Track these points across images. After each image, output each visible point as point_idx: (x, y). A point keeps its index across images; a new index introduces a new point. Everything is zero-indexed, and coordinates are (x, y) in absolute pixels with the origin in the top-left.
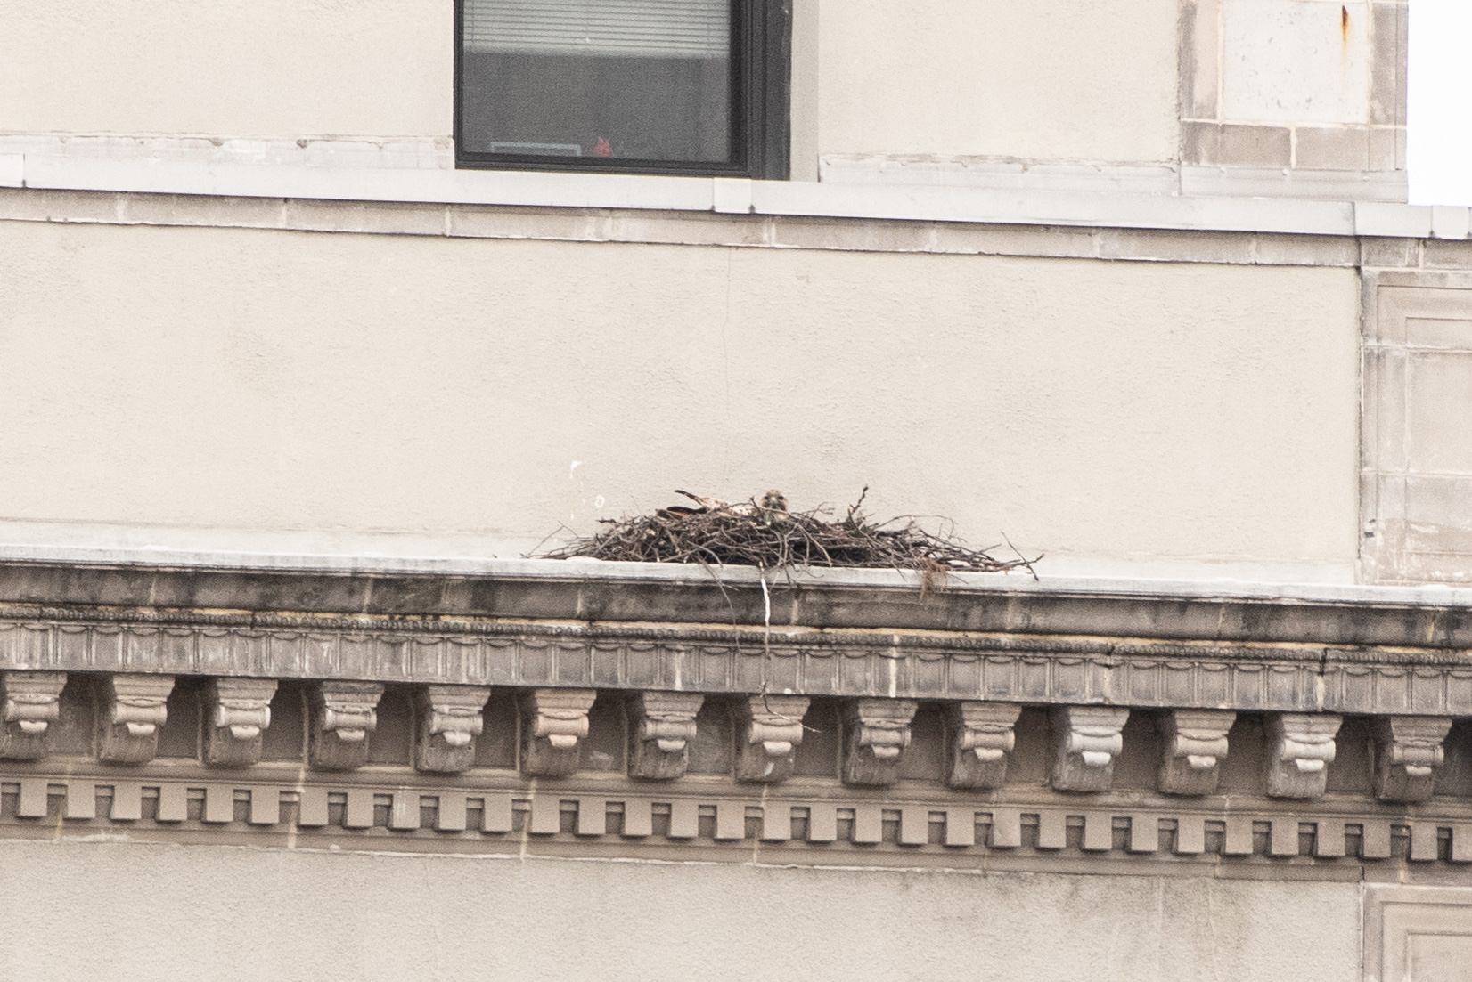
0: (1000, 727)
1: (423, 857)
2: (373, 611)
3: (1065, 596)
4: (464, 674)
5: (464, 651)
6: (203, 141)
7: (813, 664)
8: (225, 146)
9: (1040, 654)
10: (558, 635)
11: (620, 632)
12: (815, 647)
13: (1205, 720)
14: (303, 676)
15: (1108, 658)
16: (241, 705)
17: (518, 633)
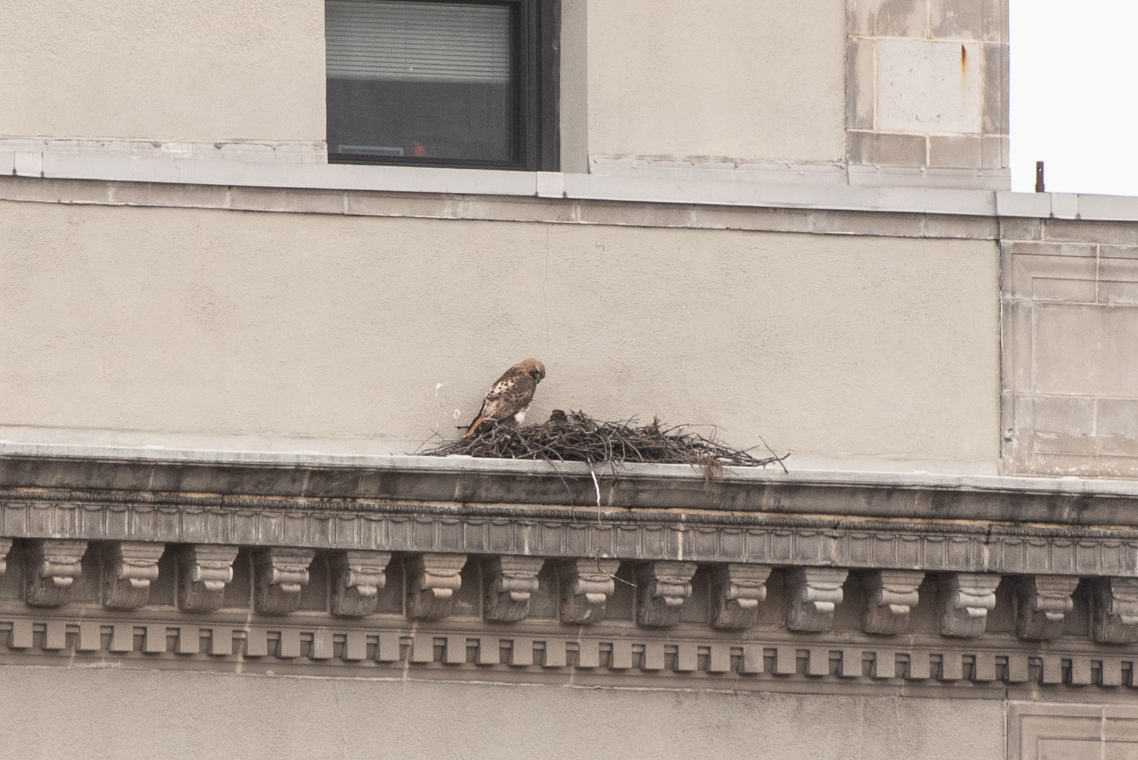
0: (756, 582)
1: (333, 680)
2: (309, 495)
3: (806, 484)
4: (373, 544)
5: (373, 525)
6: (146, 144)
7: (623, 536)
8: (163, 147)
9: (786, 528)
10: (441, 513)
11: (485, 511)
12: (625, 523)
13: (902, 578)
14: (258, 544)
15: (834, 531)
16: (212, 565)
17: (412, 512)
